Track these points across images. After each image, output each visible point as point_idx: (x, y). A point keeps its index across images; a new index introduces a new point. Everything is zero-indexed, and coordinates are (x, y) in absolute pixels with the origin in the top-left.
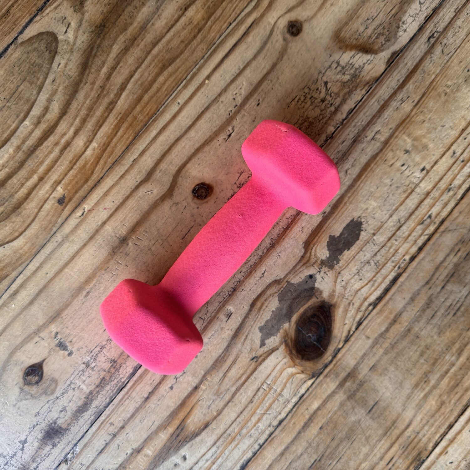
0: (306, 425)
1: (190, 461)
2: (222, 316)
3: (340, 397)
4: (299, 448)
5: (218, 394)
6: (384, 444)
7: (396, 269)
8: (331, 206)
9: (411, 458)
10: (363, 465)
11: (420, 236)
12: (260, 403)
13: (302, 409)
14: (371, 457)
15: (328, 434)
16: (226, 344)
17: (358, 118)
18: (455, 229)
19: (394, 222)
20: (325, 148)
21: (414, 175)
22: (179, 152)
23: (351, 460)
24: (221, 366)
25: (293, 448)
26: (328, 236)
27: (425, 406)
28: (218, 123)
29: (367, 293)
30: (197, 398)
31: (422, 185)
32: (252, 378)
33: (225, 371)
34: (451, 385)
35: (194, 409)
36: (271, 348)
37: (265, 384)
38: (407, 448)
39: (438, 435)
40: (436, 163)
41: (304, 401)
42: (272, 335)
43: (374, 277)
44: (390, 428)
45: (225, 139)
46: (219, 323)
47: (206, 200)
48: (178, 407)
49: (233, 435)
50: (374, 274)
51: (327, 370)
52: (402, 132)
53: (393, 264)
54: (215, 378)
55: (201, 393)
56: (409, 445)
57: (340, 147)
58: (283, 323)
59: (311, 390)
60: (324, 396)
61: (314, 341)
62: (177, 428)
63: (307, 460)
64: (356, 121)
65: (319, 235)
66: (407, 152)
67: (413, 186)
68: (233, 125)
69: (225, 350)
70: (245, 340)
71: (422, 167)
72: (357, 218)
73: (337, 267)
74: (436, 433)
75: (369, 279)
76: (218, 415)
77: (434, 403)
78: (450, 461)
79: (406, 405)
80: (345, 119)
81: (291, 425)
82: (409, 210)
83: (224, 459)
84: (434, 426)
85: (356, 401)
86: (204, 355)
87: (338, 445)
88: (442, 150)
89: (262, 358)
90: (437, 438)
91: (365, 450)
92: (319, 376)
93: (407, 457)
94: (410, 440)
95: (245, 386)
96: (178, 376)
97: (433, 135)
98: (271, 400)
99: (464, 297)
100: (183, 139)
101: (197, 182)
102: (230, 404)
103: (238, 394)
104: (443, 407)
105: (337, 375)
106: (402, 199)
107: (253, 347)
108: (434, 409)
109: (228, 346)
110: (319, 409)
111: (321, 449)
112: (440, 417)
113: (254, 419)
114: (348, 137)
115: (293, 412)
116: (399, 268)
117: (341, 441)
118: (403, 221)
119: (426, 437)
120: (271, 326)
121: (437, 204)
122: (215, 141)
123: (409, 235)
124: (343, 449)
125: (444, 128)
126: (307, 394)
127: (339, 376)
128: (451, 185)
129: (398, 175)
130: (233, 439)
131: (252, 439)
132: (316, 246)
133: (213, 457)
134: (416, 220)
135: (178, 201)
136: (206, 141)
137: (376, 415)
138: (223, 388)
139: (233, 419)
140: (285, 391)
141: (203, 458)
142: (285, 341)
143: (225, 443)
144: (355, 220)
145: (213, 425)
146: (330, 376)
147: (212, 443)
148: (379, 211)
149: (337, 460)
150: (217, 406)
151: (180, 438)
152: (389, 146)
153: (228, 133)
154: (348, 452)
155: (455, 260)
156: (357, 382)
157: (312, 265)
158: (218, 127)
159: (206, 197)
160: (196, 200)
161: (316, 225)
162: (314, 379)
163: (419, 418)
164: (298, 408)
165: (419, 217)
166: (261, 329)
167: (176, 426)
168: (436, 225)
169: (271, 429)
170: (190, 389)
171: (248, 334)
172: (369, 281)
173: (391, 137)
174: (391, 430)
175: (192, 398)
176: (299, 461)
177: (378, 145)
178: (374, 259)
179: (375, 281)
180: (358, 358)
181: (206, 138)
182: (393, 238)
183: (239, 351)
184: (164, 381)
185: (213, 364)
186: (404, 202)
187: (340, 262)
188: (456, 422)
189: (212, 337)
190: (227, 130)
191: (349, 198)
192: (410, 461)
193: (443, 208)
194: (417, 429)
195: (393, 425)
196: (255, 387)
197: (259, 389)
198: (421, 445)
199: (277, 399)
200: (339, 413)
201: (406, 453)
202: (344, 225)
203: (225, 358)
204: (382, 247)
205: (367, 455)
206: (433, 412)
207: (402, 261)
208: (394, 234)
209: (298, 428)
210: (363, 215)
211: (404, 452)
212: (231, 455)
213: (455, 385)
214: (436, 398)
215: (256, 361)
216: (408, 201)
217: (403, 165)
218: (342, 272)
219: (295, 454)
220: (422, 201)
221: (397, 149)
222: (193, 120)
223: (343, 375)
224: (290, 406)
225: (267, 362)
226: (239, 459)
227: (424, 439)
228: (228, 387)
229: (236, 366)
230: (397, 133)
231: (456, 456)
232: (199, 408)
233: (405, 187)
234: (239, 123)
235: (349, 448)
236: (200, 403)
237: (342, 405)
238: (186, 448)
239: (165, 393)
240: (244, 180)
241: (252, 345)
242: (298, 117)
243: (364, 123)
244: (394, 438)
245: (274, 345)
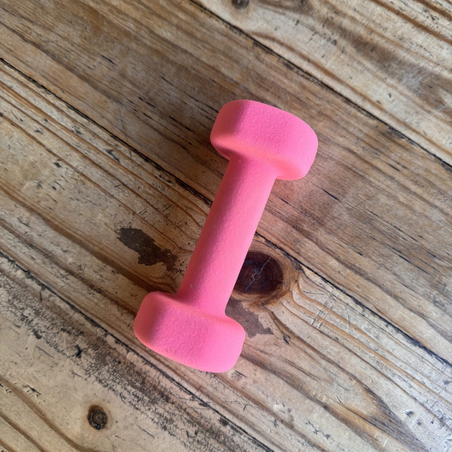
0: (359, 272)
1: (413, 406)
2: (240, 383)
3: (321, 235)
4: (387, 278)
5: (331, 381)
6: (374, 177)
7: (171, 185)
8: (105, 265)
9: (388, 144)
10: (401, 199)
11: (132, 161)
12: (338, 328)
13: (339, 278)
14: (391, 191)
15: (367, 244)
16: (273, 376)
17: (6, 244)
18: (122, 121)
19: (119, 192)
20: (40, 278)
21: (64, 175)
22: (56, 448)
23: (396, 215)
24: (298, 379)
25: (388, 285)
26: (139, 265)
27: (325, 134)
28: (20, 405)
29: (201, 215)
30: (336, 405)
31: (75, 164)
32: (308, 341)
33: (304, 375)
34: (299, 107)
35: (350, 407)
36: (272, 321)
37: (315, 325)
38: (376, 149)
39: (359, 114)
40: (50, 151)
41: (330, 278)
42: (257, 321)
43: (182, 209)
44: (355, 172)
45: (37, 395)
46: (248, 387)
47: (107, 413)
48: (349, 427)
49: (377, 358)
50: (179, 210)
51: (291, 253)
52: (18, 192)
53: (166, 188)
54: (312, 385)
55: (332, 401)
56: (373, 147)
57: (38, 261)
58: (242, 308)
59: (316, 270)
60: (322, 253)
61: (259, 270)
62: (375, 425)
63: (400, 267)
64: (9, 246)
65: (139, 276)
66: (39, 186)
67: (77, 174)
68: (21, 387)
69: (279, 376)
70: (266, 353)
71: (55, 167)
72: (116, 235)
73: (174, 252)
74: (356, 117)
75: (185, 214)
76: (355, 378)
77: (321, 124)
78: (388, 96)
79: (326, 156)
80: (8, 258)
81: (359, 290)
82: (103, 176)
83: (407, 366)
84: (349, 120)
85: (326, 216)
86: (287, 400)
87: (380, 231)
88: (36, 146)
89: (284, 331)
90: (362, 116)
91: (383, 199)
92: (299, 262)
93: (388, 148)
94: (367, 147)
95: (319, 349)
96: (313, 430)
97: (20, 158)
98: (332, 316)
99: (197, 103)
100: (41, 444)
101: (87, 424)
102: (341, 366)
103: (329, 357)
104: (325, 113)
105: (297, 241)
106: (92, 186)
107: (272, 342)
108: (328, 124)
109: (274, 372)
110: (338, 259)
111: (386, 251)
112: (337, 115)
113: (357, 335)
114: (27, 253)
115: (344, 289)
116: (169, 182)
117: (375, 228)
118: (117, 183)
119: (362, 128)
120: (247, 323)
121: (95, 145)
122: (40, 407)
123: (132, 173)
124: (385, 226)
125: (11, 145)
126: (321, 274)
127: (297, 239)
128: (72, 131)
129: (65, 193)
130: (383, 358)
131: (381, 335)
132: (151, 278)
133: (406, 379)
134: (115, 167)
135: (111, 446)
136: (41, 418)
137: (340, 191)
138: (324, 376)
139: (359, 360)
140: (320, 300)
141: (408, 392)
142: (263, 305)
143: (389, 367)
144: (119, 236)
145: (368, 383)
146: (298, 249)
147: (389, 383)
148: (108, 210)
149: (398, 231)
150: (345, 381)
151: (386, 422)
152: (34, 206)
153: (31, 392)
154: (387, 219)
155: (156, 118)
156: (302, 217)
157: (174, 280)
158: (25, 404)
159: (104, 414)
160: (108, 425)
161: (127, 280)
162: (303, 267)
163: (340, 140)
164: (338, 283)
165: (111, 164)
166: (251, 334)
167: (372, 427)
168: (119, 144)
169: (367, 313)
170: (328, 414)
171: (258, 349)
172: (188, 214)
173: (24, 205)
174: (357, 171)
175: (339, 411)
176: (403, 276)
177: (33, 218)
178: (162, 210)
179: (186, 207)
180: (276, 218)
181: (38, 418)
182: (137, 191)
183: (279, 359)
184: (320, 445)
185: (297, 389)
186: (95, 183)
187: (168, 248)
188: (341, 95)
189: (265, 393)
190: (28, 393)
191: (94, 245)
192: (392, 144)
193: (99, 138)
194: (354, 140)
195: (351, 169)
196: (319, 336)
197: (321, 332)
198: (372, 133)
199: (331, 310)
200: (341, 234)
201: (383, 150)
202: (126, 248)
203: (288, 375)
204: (148, 202)
205: (389, 196)
206: (332, 123)
207: (161, 179)
208: (132, 191)
209: (362, 281)
210: (113, 227)
211: (382, 153)
212: (402, 358)
213: (299, 101)
214: (315, 122)
215: (289, 337)
216: (94, 179)
217: (54, 188)
218: (179, 245)
219: (395, 282)
220: (93, 163)
221: (38, 197)
222: (20, 434)
223: (296, 234)
224: (337, 293)
225: (288, 325)
226: (407, 348)
227: (365, 131)
228: (321, 369)
229: (296, 361)
230: (20, 198)
231: (381, 90)
232: (349, 402)
233: (79, 183)
234: (19, 380)
235: (382, 218)
236: (343, 401)
237: (331, 232)
238: (397, 413)
239: (335, 443)
240: (81, 370)
241: (271, 344)
242: (9, 313)
243: (11, 236)
244: (367, 166)
245: (269, 317)
